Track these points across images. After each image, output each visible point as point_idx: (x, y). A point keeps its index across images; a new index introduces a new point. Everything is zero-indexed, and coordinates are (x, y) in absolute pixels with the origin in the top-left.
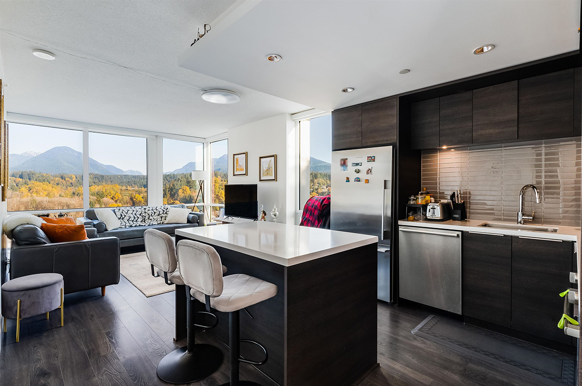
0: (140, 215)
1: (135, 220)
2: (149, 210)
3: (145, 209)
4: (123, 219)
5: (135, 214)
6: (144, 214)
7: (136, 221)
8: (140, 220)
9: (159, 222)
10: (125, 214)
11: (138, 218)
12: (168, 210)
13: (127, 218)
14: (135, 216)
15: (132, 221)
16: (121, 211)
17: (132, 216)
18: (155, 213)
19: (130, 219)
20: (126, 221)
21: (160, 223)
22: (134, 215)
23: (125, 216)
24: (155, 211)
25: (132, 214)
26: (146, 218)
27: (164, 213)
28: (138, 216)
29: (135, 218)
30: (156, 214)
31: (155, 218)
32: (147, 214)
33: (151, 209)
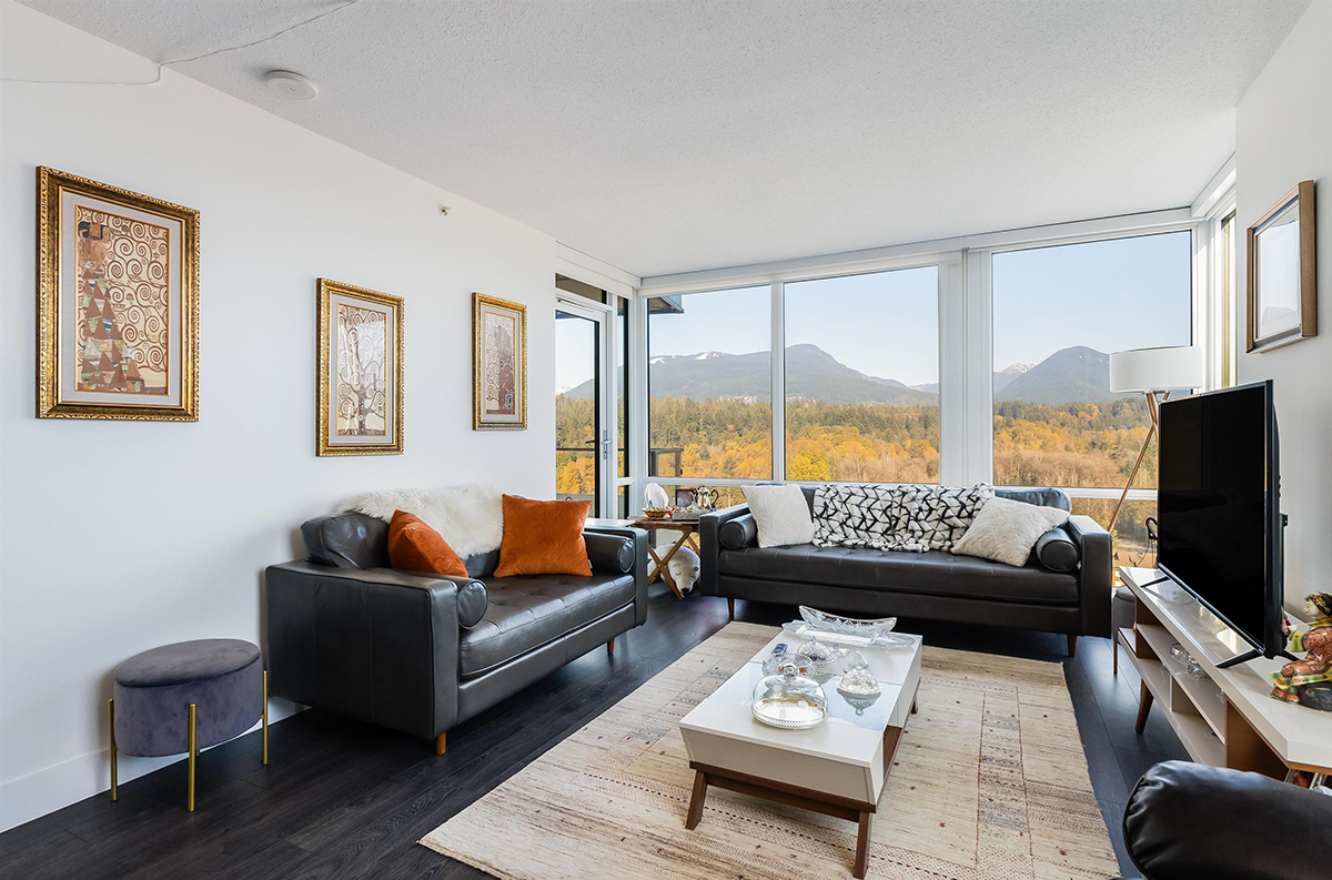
0: (884, 512)
1: (863, 527)
2: (913, 499)
3: (904, 494)
4: (827, 519)
5: (869, 509)
6: (895, 512)
7: (867, 530)
8: (879, 527)
9: (936, 544)
10: (838, 505)
11: (876, 520)
12: (978, 505)
13: (841, 516)
14: (869, 516)
15: (856, 529)
16: (831, 493)
17: (856, 512)
18: (931, 510)
19: (849, 522)
20: (835, 525)
21: (940, 550)
22: (864, 511)
23: (836, 510)
24: (933, 504)
25: (858, 506)
26: (901, 524)
27: (964, 513)
28: (878, 514)
29: (864, 519)
30: (935, 515)
31: (927, 526)
32: (904, 511)
33: (921, 495)
